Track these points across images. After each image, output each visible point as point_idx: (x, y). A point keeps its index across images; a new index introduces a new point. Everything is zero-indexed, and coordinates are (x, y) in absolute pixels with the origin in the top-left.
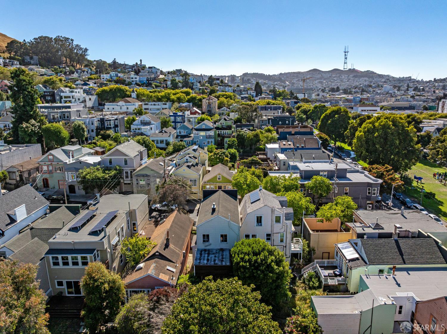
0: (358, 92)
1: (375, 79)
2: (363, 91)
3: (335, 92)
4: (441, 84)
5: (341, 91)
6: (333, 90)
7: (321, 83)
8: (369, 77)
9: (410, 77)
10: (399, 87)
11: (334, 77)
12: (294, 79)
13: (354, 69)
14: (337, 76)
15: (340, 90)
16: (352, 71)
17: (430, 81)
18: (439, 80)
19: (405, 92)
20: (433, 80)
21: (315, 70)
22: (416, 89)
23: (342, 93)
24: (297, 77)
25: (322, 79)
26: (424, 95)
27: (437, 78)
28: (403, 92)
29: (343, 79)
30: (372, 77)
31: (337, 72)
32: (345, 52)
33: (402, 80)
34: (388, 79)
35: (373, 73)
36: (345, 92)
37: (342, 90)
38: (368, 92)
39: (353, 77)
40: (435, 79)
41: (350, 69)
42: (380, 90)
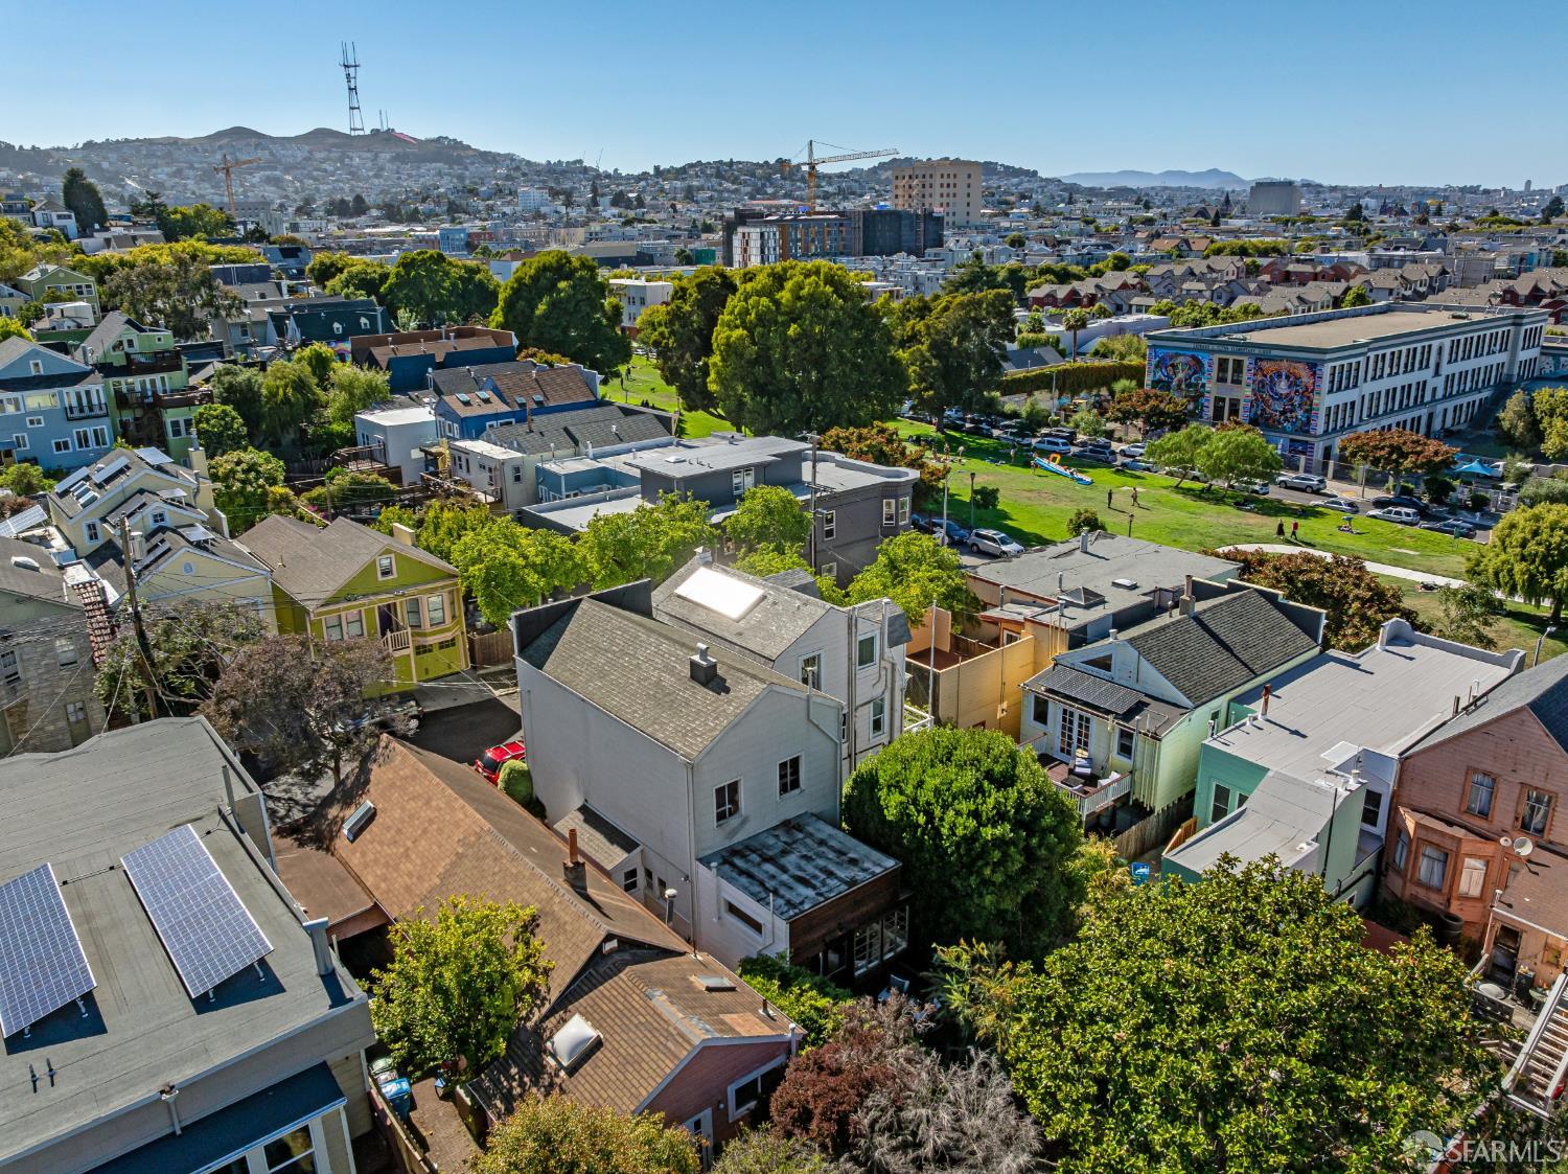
0: (437, 215)
1: (472, 168)
2: (453, 209)
3: (352, 216)
4: (678, 184)
5: (375, 213)
6: (339, 209)
7: (276, 182)
8: (451, 161)
9: (580, 162)
10: (568, 194)
11: (324, 161)
12: (156, 166)
13: (390, 132)
14: (332, 155)
15: (369, 208)
16: (385, 138)
17: (644, 176)
18: (668, 171)
19: (589, 210)
20: (652, 172)
21: (239, 133)
22: (619, 200)
23: (378, 218)
24: (169, 158)
25: (275, 169)
26: (647, 217)
27: (664, 166)
28: (584, 210)
29: (358, 167)
30: (459, 161)
31: (331, 140)
32: (346, 66)
33: (564, 172)
34: (517, 168)
35: (457, 145)
36: (392, 213)
37: (379, 207)
38: (474, 214)
39: (393, 160)
40: (657, 168)
41: (375, 132)
42: (509, 203)
